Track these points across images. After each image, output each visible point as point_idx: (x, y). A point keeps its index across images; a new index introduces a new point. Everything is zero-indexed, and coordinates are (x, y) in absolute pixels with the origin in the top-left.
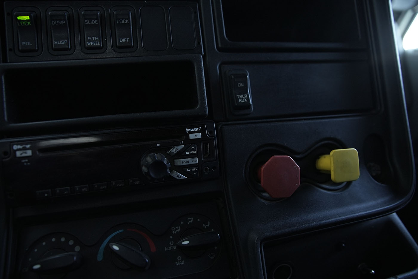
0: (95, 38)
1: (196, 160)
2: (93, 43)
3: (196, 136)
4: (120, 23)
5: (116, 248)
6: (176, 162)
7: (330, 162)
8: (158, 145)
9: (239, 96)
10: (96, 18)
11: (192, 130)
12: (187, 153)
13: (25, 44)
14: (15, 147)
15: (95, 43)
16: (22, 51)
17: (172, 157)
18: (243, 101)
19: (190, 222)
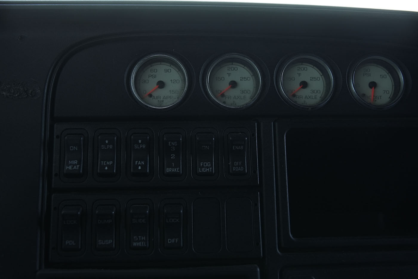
0: (141, 238)
2: (139, 244)
4: (170, 222)
10: (144, 216)
13: (68, 243)
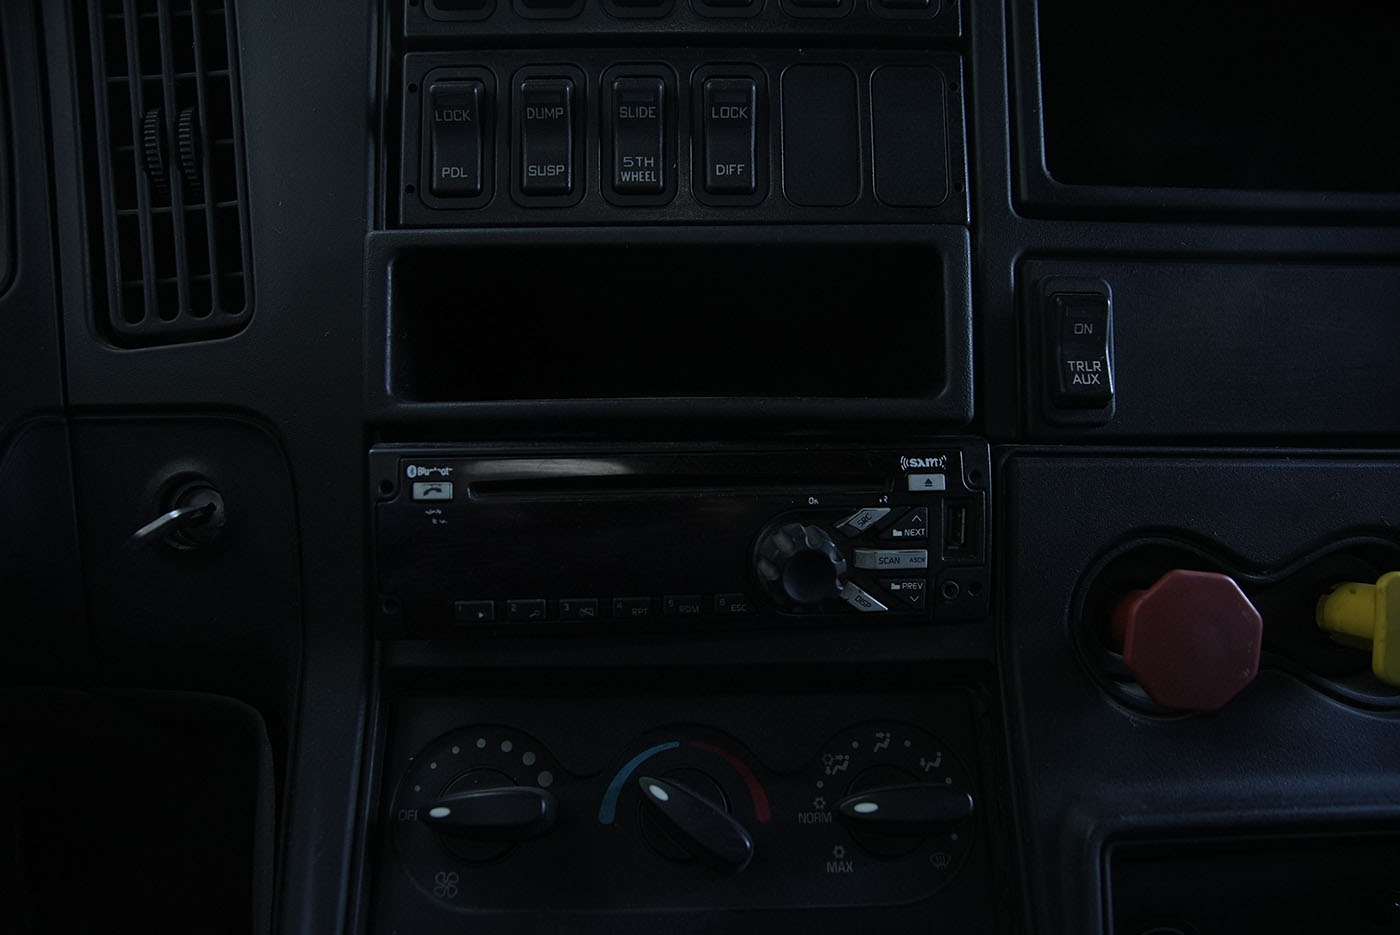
0: (643, 161)
1: (920, 558)
2: (638, 176)
3: (929, 482)
4: (722, 117)
5: (659, 793)
6: (861, 557)
7: (1375, 609)
8: (813, 501)
9: (1075, 365)
10: (652, 99)
11: (918, 462)
12: (897, 533)
13: (448, 173)
14: (412, 471)
15: (644, 174)
16: (441, 194)
17: (850, 542)
18: (1087, 381)
19: (882, 745)
